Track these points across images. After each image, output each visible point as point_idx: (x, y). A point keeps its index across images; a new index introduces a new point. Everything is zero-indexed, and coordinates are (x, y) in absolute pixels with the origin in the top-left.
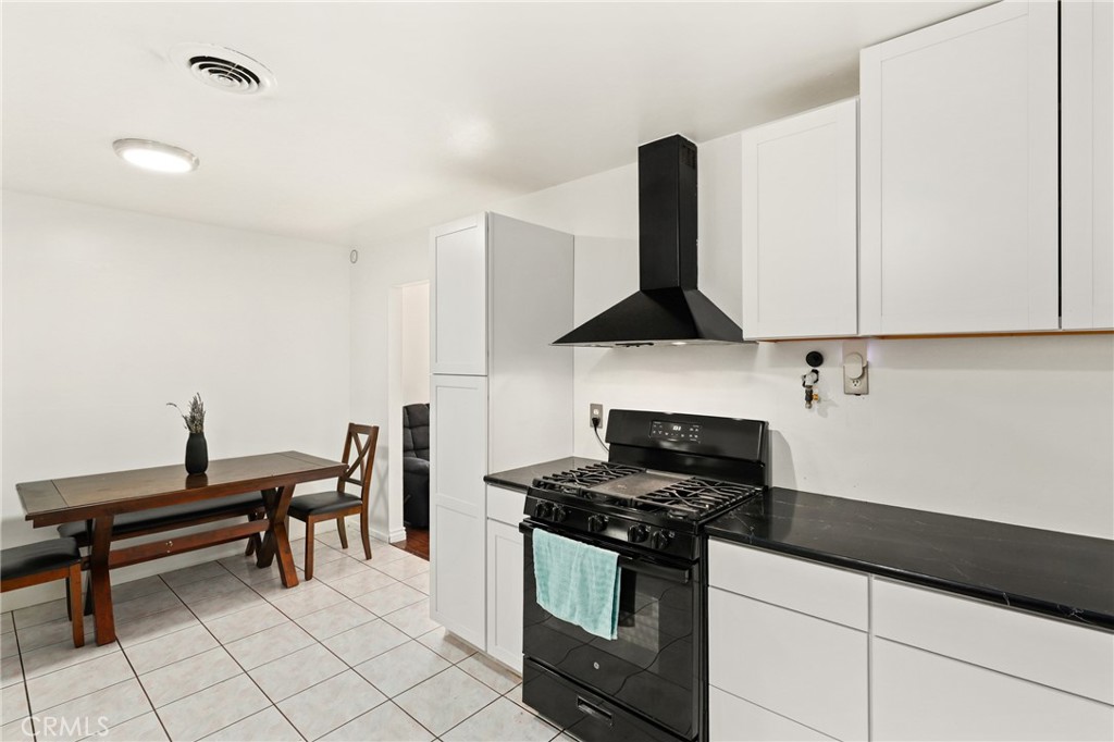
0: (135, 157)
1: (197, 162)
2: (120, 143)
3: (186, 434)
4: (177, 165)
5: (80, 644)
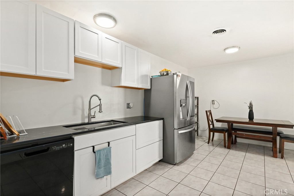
0: (228, 51)
1: (240, 48)
2: (225, 50)
3: (249, 110)
4: (235, 50)
5: (225, 147)
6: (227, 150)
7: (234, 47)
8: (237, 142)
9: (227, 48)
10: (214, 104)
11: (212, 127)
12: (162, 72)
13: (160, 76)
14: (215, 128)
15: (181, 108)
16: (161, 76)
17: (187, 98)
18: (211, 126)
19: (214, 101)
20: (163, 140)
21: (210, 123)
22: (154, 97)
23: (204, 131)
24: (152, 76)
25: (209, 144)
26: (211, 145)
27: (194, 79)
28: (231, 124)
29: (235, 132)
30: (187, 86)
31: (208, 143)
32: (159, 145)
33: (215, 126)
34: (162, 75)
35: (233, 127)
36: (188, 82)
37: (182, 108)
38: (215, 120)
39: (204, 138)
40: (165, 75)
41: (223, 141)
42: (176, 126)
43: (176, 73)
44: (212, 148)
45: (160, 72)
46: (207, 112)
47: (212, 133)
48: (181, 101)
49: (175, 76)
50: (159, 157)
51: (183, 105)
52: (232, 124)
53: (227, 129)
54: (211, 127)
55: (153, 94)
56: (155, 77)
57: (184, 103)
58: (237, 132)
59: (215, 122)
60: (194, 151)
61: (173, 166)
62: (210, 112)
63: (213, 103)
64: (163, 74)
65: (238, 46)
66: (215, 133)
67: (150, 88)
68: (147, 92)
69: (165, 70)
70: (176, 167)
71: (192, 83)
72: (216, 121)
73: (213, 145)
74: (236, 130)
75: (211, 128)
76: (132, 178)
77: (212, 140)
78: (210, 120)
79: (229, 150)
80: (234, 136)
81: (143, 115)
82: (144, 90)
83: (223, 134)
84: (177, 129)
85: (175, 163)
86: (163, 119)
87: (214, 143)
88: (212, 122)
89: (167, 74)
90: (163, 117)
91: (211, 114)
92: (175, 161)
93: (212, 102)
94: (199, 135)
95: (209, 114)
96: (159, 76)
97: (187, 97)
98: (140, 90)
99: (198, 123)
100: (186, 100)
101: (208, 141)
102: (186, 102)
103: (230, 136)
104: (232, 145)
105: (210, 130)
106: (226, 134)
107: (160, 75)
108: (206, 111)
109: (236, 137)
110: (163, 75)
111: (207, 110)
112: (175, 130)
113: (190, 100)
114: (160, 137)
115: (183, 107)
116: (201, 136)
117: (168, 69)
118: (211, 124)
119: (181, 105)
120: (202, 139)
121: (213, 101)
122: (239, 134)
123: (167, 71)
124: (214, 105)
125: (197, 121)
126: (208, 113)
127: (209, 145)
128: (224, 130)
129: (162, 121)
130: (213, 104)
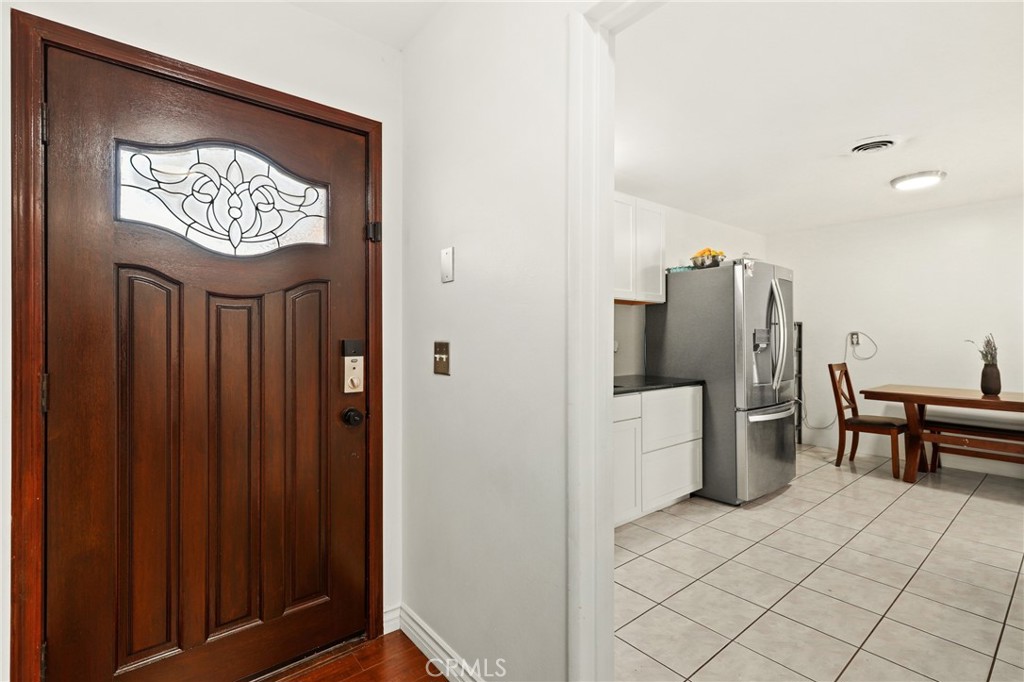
0: (901, 186)
1: (944, 174)
2: (893, 182)
5: (896, 476)
6: (902, 486)
7: (922, 174)
8: (940, 466)
9: (903, 178)
10: (858, 343)
11: (851, 416)
12: (700, 259)
13: (693, 268)
14: (860, 418)
15: (753, 353)
16: (696, 267)
17: (773, 327)
18: (845, 411)
19: (857, 334)
20: (704, 439)
21: (845, 403)
22: (676, 325)
23: (821, 429)
24: (668, 270)
25: (841, 467)
26: (846, 471)
27: (791, 272)
28: (916, 405)
29: (932, 432)
30: (772, 293)
31: (838, 463)
32: (694, 451)
33: (861, 413)
34: (699, 266)
35: (927, 418)
36: (775, 283)
37: (756, 355)
38: (861, 392)
39: (823, 450)
40: (709, 266)
41: (890, 463)
42: (741, 403)
43: (740, 262)
44: (848, 477)
45: (694, 259)
46: (834, 369)
47: (849, 434)
48: (754, 334)
49: (738, 269)
50: (694, 482)
51: (761, 346)
52: (922, 408)
53: (902, 423)
54: (848, 414)
55: (673, 318)
56: (678, 270)
57: (763, 342)
58: (943, 433)
59: (859, 399)
60: (790, 480)
61: (732, 508)
62: (844, 368)
63: (855, 341)
64: (703, 264)
65: (938, 172)
66: (860, 433)
67: (664, 300)
68: (654, 314)
69: (707, 253)
70: (740, 513)
71: (787, 285)
72: (863, 395)
73: (853, 470)
74: (938, 426)
75: (846, 418)
76: (632, 523)
77: (852, 458)
78: (843, 394)
79: (909, 485)
80: (928, 446)
81: (642, 372)
82: (643, 307)
83: (888, 438)
84: (744, 411)
85: (738, 503)
86: (702, 383)
87: (857, 465)
88: (852, 400)
89: (715, 263)
90: (702, 379)
91: (846, 374)
92: (739, 497)
93: (849, 337)
94: (803, 442)
95: (839, 374)
96: (689, 267)
97: (771, 324)
98: (634, 307)
99: (800, 405)
100: (769, 332)
101: (835, 458)
102: (769, 339)
103: (913, 444)
104: (919, 475)
105: (845, 425)
106: (901, 437)
107: (692, 265)
108: (830, 366)
109: (937, 449)
110: (702, 266)
111: (833, 363)
112: (738, 413)
113: (782, 333)
114: (695, 431)
115: (761, 351)
116: (811, 446)
117: (716, 249)
118: (847, 407)
119: (756, 347)
120: (816, 452)
121: (853, 334)
122: (947, 440)
123: (713, 254)
124: (857, 348)
125: (796, 398)
126: (837, 373)
127: (840, 470)
128: (894, 425)
129: (699, 388)
130: (853, 343)
